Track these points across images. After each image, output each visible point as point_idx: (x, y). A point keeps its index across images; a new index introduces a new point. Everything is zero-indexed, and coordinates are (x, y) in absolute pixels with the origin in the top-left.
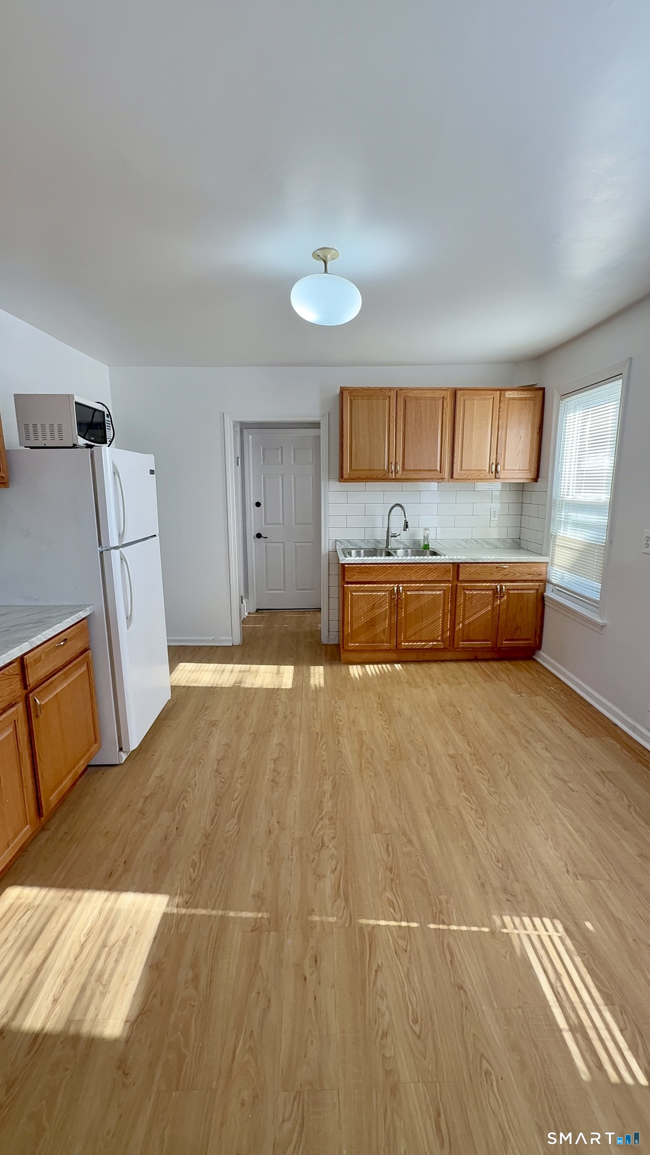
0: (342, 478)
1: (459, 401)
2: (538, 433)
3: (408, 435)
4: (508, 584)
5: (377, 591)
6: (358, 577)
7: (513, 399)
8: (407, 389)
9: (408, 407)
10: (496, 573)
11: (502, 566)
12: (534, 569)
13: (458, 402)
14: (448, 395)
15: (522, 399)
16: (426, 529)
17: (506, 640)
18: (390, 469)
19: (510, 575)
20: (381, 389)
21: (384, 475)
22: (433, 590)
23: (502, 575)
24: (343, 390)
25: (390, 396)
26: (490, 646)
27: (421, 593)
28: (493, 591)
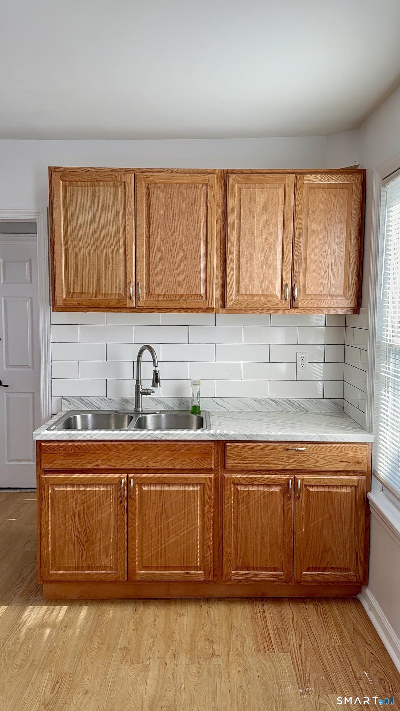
0: (55, 306)
1: (232, 190)
2: (357, 239)
3: (155, 241)
4: (306, 477)
5: (95, 485)
6: (64, 461)
7: (317, 187)
8: (152, 171)
9: (153, 199)
10: (285, 459)
11: (296, 447)
12: (350, 453)
13: (230, 192)
14: (215, 181)
15: (330, 186)
16: (195, 383)
17: (308, 570)
18: (128, 293)
19: (308, 463)
20: (113, 170)
21: (119, 302)
22: (185, 485)
23: (295, 461)
24: (52, 171)
25: (124, 182)
26: (282, 578)
27: (166, 488)
28: (282, 487)
